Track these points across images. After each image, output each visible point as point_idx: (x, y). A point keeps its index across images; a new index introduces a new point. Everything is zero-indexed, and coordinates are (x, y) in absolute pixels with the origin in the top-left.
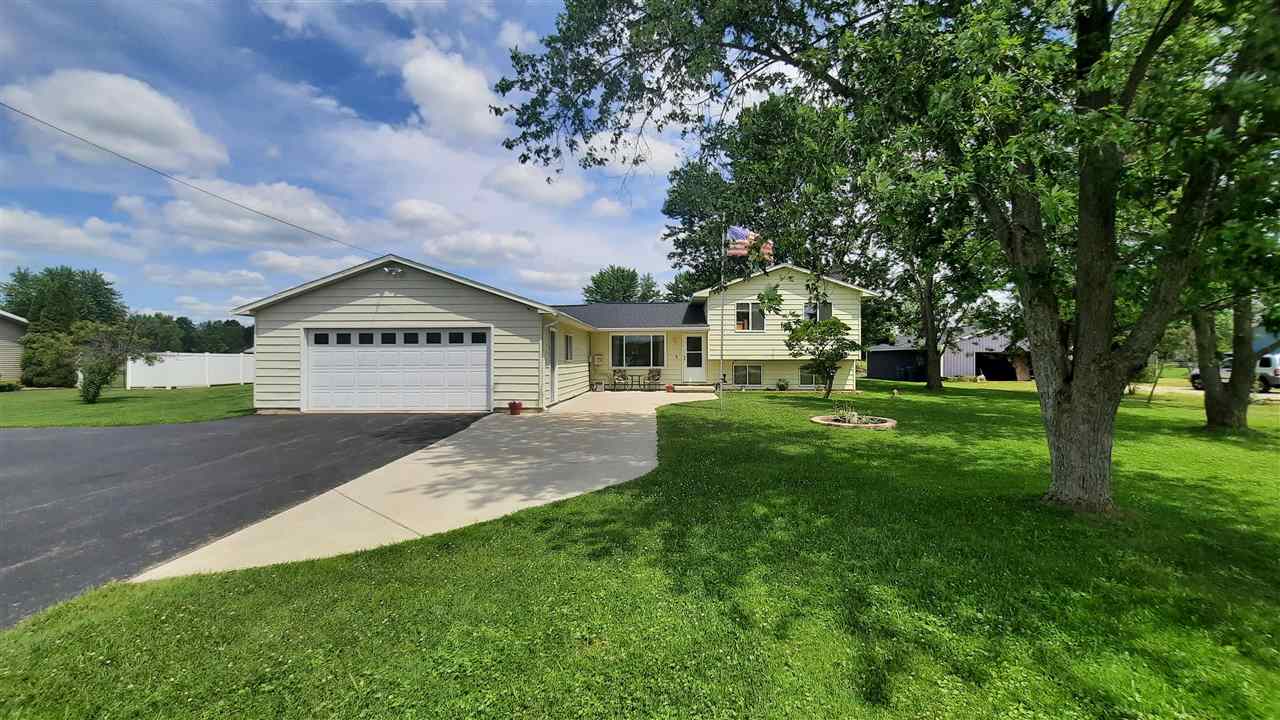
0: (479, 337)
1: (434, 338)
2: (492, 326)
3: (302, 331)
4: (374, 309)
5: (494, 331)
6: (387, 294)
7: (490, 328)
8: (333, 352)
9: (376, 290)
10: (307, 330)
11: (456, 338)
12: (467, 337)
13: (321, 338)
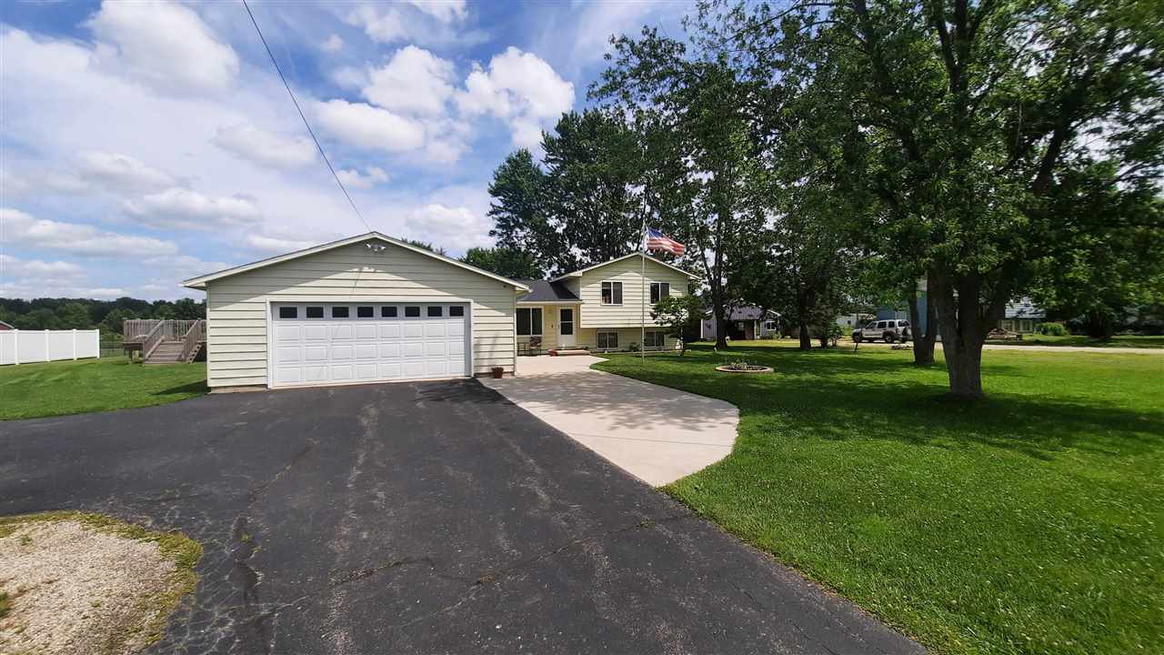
0: (457, 311)
1: (412, 311)
2: (472, 301)
3: (269, 305)
4: (352, 284)
5: (474, 306)
6: (366, 269)
7: (469, 303)
8: (302, 327)
9: (356, 265)
10: (272, 303)
11: (435, 311)
12: (446, 311)
13: (288, 312)
